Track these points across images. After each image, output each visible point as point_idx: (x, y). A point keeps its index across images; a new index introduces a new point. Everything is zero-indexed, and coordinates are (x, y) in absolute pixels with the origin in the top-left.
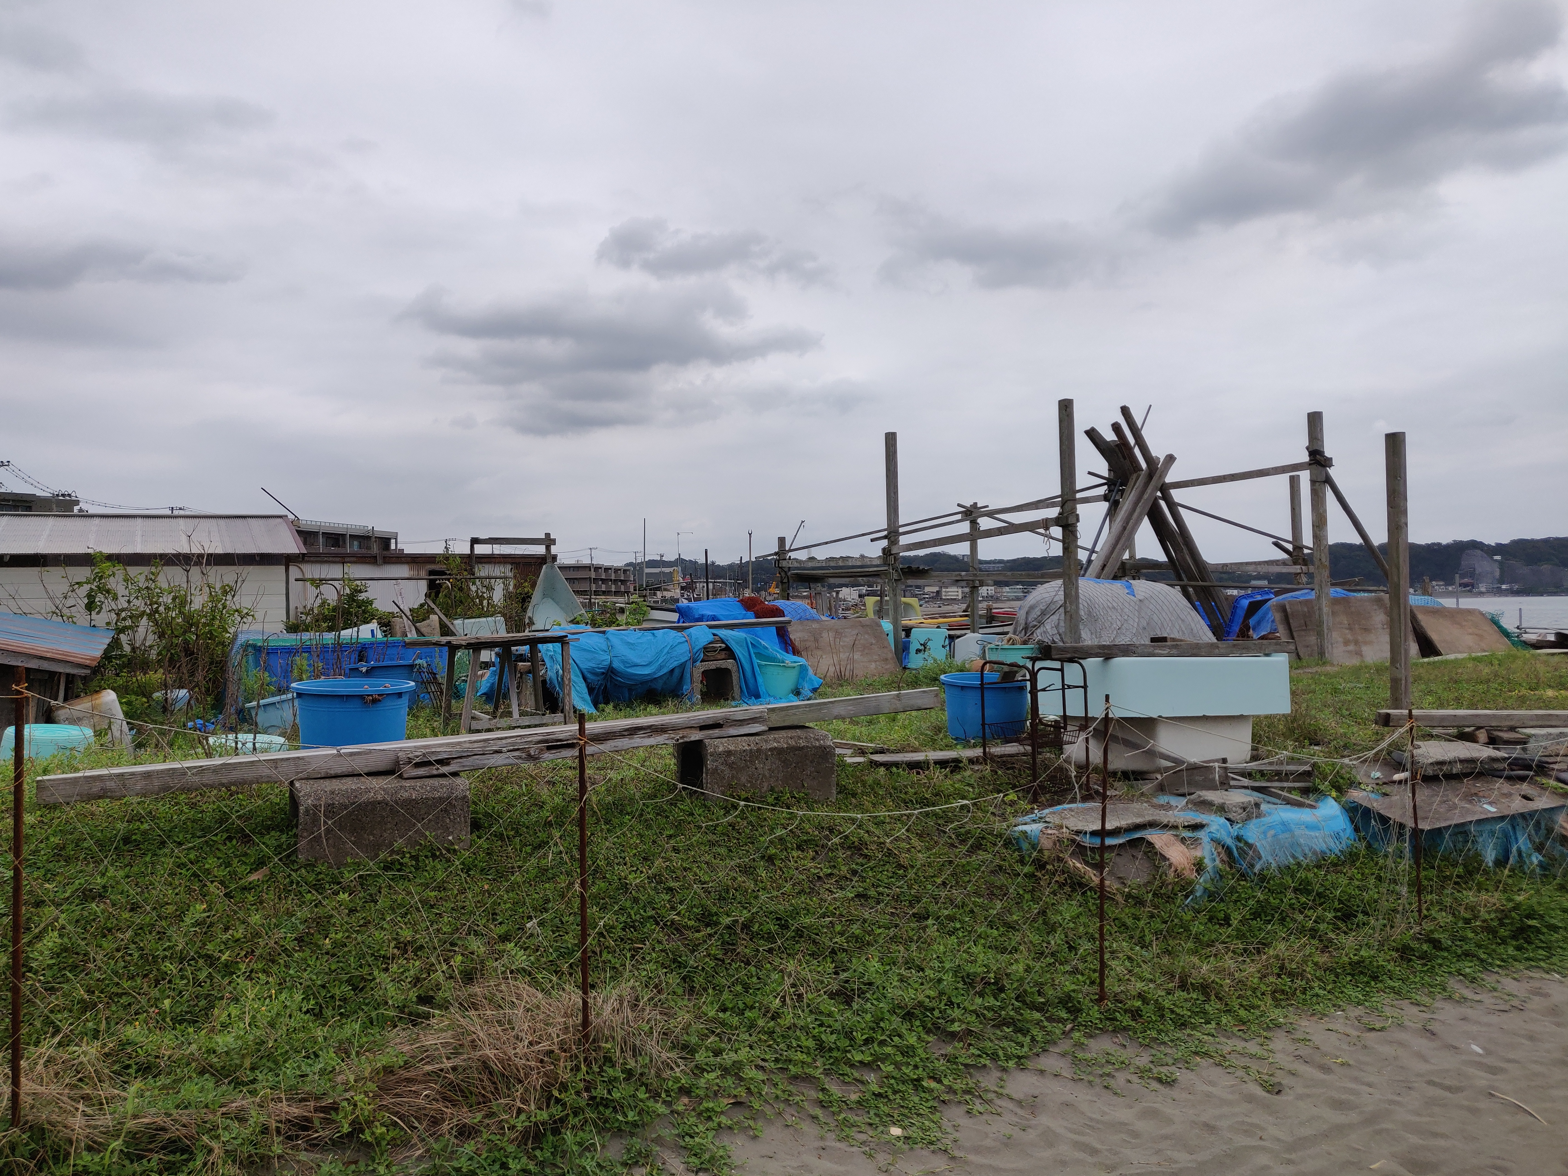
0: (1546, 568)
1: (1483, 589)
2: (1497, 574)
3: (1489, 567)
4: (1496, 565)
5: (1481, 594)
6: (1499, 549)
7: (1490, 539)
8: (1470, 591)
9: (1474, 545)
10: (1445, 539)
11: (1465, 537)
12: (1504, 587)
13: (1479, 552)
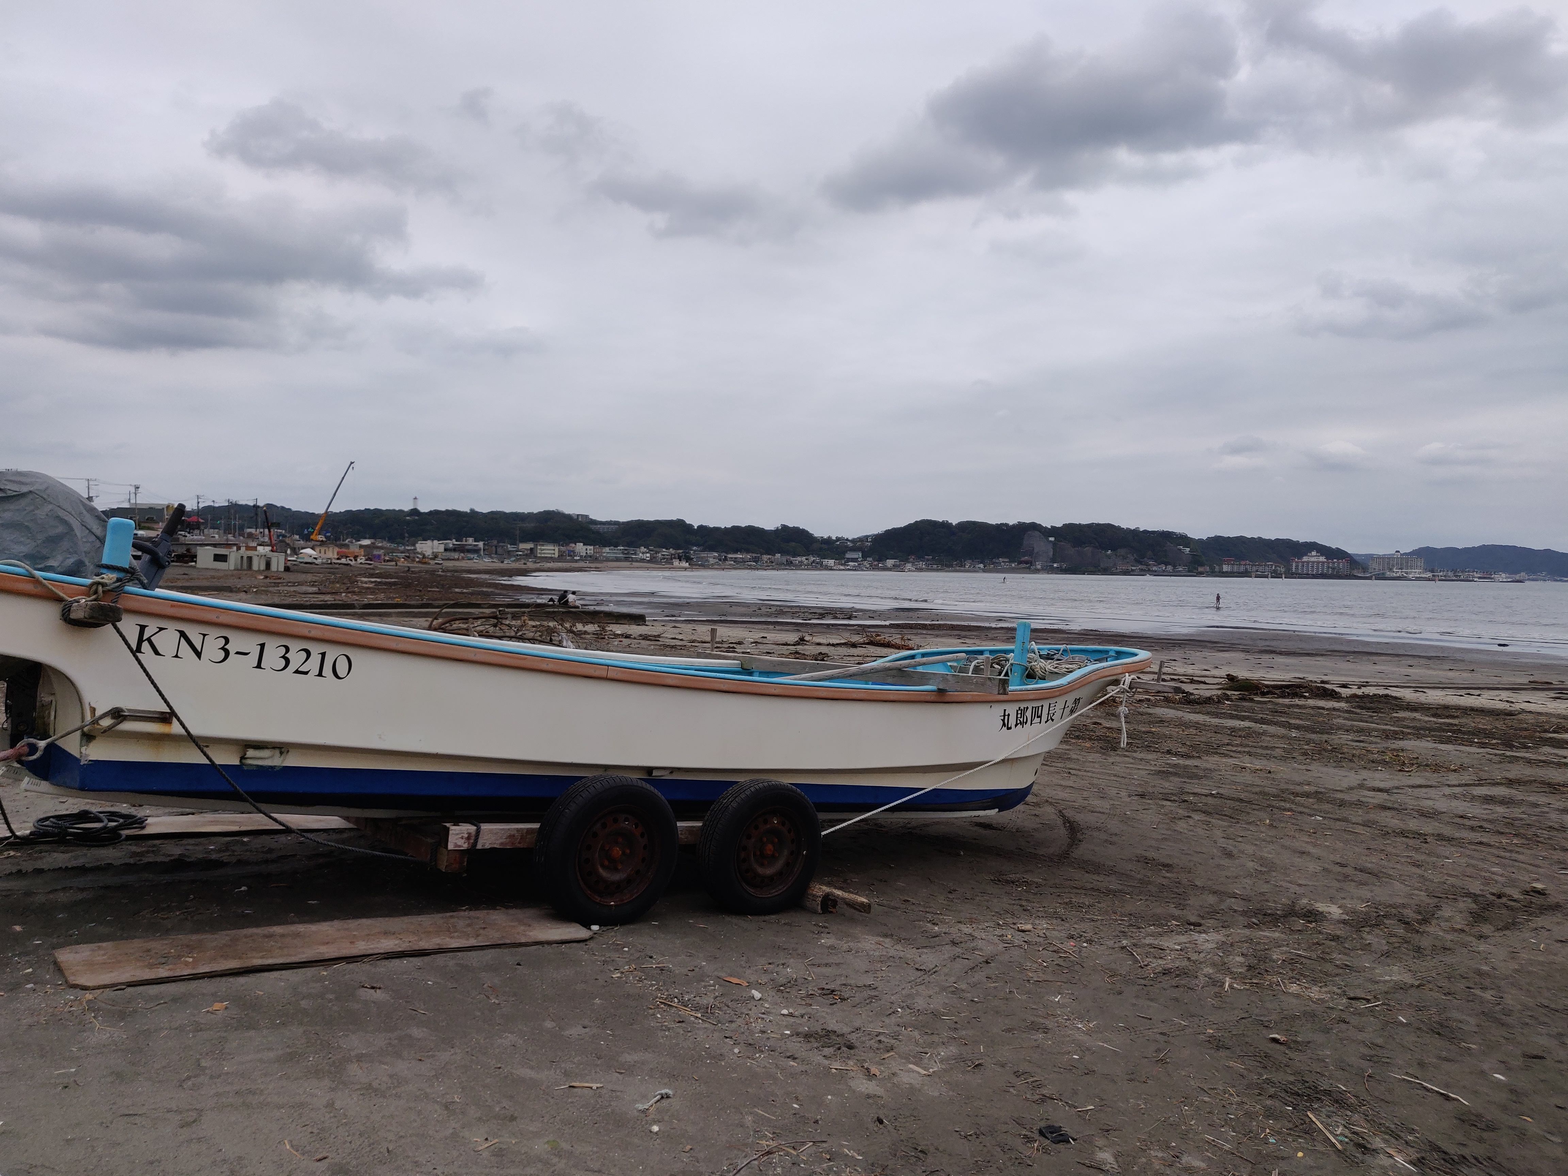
0: (1088, 550)
1: (1039, 567)
2: (1051, 553)
3: (1043, 547)
4: (1050, 547)
5: (1037, 571)
6: (1054, 531)
7: (1047, 523)
8: (1029, 568)
9: (1034, 527)
10: (1012, 521)
11: (1028, 521)
12: (1055, 565)
13: (1037, 533)
